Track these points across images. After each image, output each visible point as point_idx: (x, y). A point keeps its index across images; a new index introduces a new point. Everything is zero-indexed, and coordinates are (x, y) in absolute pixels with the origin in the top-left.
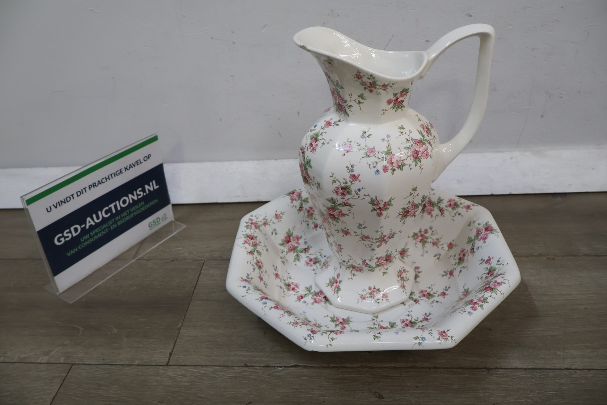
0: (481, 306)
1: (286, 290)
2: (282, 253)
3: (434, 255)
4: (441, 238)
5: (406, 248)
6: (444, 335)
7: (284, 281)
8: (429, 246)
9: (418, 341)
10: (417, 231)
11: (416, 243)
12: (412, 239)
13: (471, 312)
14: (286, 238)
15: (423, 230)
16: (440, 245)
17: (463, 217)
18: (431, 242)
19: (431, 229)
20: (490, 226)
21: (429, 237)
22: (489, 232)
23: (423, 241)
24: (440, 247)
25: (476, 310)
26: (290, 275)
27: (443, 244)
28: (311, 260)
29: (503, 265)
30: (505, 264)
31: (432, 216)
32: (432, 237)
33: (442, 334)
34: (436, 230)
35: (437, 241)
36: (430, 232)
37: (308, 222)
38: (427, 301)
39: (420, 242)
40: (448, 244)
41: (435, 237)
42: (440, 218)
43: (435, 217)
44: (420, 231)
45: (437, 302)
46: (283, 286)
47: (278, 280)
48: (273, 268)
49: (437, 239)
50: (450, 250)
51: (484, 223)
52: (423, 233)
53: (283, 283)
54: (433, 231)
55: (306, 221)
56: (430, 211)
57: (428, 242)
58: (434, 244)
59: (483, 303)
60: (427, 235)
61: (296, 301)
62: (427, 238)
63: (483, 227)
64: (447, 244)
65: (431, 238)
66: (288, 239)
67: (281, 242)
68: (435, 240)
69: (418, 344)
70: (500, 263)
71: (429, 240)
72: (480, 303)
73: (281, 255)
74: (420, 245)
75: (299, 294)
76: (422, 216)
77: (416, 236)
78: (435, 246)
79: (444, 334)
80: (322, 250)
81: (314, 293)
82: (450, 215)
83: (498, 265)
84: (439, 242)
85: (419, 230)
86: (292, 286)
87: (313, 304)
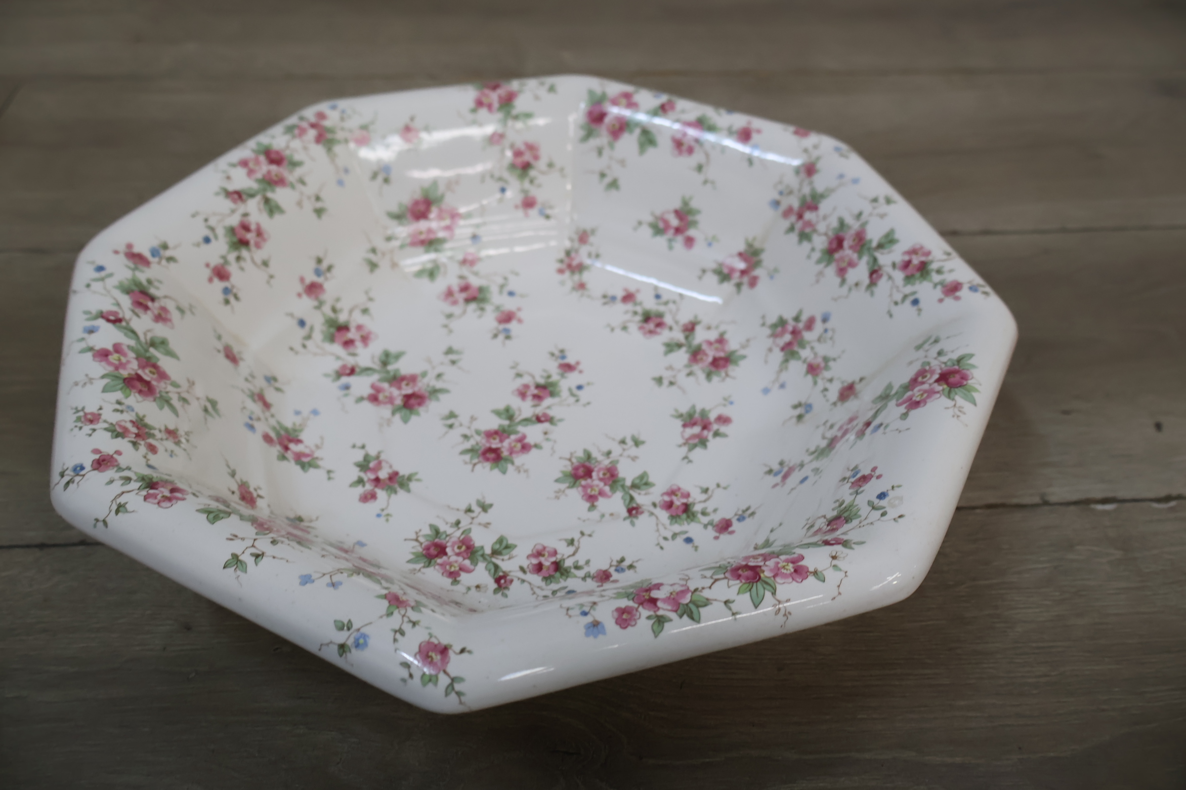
0: (661, 621)
1: (318, 336)
2: (389, 239)
3: (796, 402)
4: (834, 360)
5: (742, 352)
6: (435, 660)
7: (334, 310)
8: (797, 368)
9: (341, 637)
10: (789, 315)
11: (770, 350)
12: (768, 331)
13: (603, 627)
14: (416, 203)
15: (804, 318)
16: (823, 379)
17: (919, 314)
18: (809, 360)
19: (825, 320)
20: (965, 371)
21: (809, 342)
22: (943, 390)
23: (790, 351)
24: (821, 384)
25: (625, 628)
26: (370, 305)
27: (831, 380)
28: (465, 288)
29: (883, 514)
30: (892, 513)
31: (843, 281)
32: (816, 345)
33: (430, 654)
34: (833, 330)
35: (822, 365)
36: (819, 327)
37: (506, 182)
38: (663, 525)
39: (783, 349)
40: (846, 384)
41: (823, 350)
42: (860, 295)
43: (850, 290)
44: (797, 319)
45: (689, 540)
46: (317, 321)
47: (308, 302)
48: (313, 265)
49: (826, 359)
50: (839, 404)
51: (955, 356)
52: (801, 325)
53: (324, 315)
54: (826, 331)
55: (500, 179)
56: (844, 265)
57: (799, 358)
58: (813, 369)
59: (676, 611)
60: (807, 336)
61: (326, 375)
62: (802, 345)
63: (943, 366)
64: (843, 382)
65: (812, 348)
66: (422, 208)
67: (394, 209)
68: (819, 360)
69: (336, 648)
70: (883, 503)
71: (805, 353)
72: (664, 609)
73: (381, 245)
74: (778, 356)
75: (351, 361)
76: (820, 274)
77: (779, 329)
78: (810, 378)
79: (437, 658)
80: (517, 274)
81: (392, 374)
82: (891, 295)
83: (871, 508)
84: (827, 368)
85: (794, 314)
86: (352, 334)
87: (361, 399)
